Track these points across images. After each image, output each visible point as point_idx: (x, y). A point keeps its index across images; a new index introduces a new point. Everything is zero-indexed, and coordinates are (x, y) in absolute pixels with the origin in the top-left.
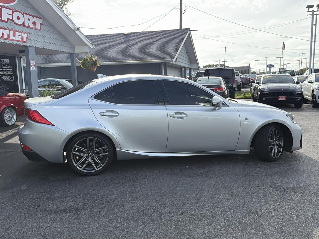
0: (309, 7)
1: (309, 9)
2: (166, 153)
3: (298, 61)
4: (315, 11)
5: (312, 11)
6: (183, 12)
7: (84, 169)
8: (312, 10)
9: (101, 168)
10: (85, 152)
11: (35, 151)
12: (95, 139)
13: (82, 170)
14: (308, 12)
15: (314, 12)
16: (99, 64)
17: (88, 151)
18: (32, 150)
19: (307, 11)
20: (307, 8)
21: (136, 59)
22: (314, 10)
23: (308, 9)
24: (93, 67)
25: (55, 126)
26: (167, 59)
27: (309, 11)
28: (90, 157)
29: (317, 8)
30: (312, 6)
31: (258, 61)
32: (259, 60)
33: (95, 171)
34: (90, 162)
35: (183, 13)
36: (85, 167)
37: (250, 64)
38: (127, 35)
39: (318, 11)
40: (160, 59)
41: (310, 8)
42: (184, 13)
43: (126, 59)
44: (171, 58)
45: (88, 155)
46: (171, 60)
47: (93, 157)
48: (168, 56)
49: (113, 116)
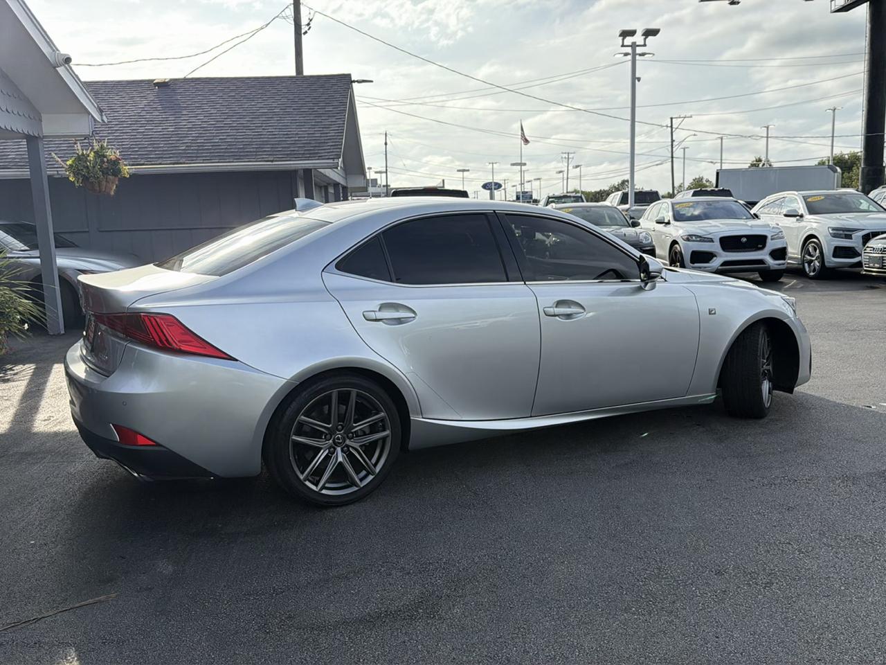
0: (626, 34)
1: (625, 40)
2: (531, 417)
3: (560, 172)
4: (638, 46)
5: (630, 44)
6: (304, 29)
7: (324, 487)
8: (632, 43)
9: (371, 477)
10: (324, 433)
11: (168, 447)
12: (354, 392)
13: (321, 489)
14: (623, 46)
15: (637, 48)
16: (127, 169)
17: (332, 432)
18: (158, 445)
19: (621, 44)
20: (620, 36)
21: (222, 158)
22: (637, 44)
23: (623, 40)
24: (108, 180)
25: (237, 360)
26: (320, 158)
27: (625, 44)
28: (339, 449)
29: (644, 37)
30: (632, 33)
32: (468, 170)
33: (357, 489)
34: (340, 463)
35: (303, 31)
36: (327, 482)
37: (443, 181)
38: (163, 85)
39: (645, 45)
40: (298, 158)
41: (628, 38)
42: (306, 32)
43: (192, 159)
44: (332, 157)
45: (334, 441)
46: (331, 161)
47: (348, 446)
48: (320, 151)
49: (399, 321)
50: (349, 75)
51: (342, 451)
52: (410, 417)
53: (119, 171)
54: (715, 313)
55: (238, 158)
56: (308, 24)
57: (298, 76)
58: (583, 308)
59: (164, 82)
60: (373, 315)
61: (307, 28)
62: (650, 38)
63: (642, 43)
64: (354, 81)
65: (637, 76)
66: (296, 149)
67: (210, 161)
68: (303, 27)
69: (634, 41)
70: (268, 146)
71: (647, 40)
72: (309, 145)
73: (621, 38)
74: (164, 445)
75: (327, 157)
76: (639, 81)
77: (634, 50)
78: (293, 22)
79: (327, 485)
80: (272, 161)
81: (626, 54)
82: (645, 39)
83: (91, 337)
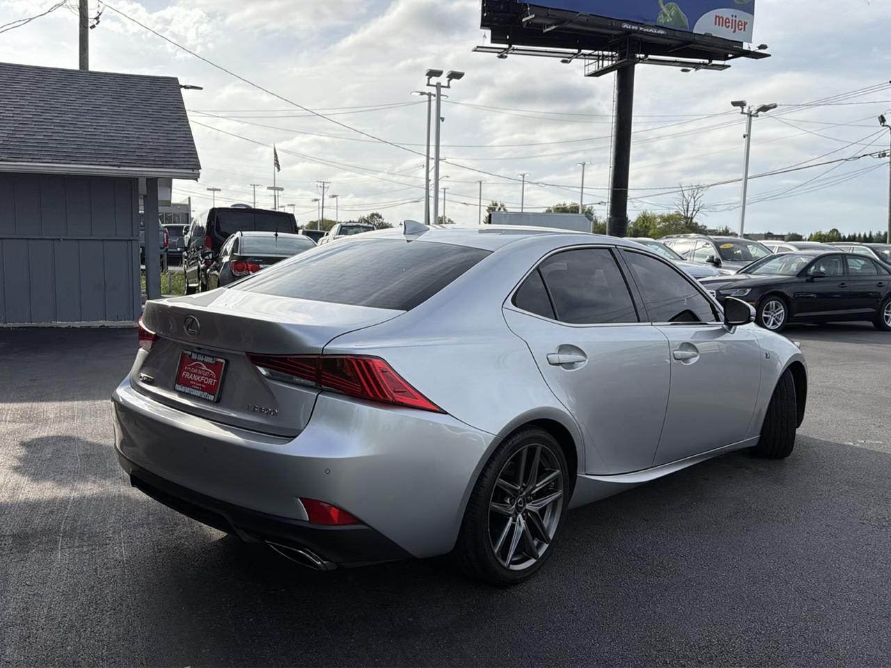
0: (433, 73)
1: (431, 79)
3: (316, 200)
4: (442, 87)
5: (435, 84)
6: (91, 22)
7: (513, 563)
8: (438, 83)
9: (546, 546)
10: (509, 496)
11: (372, 525)
12: (540, 446)
13: (509, 565)
14: (428, 85)
15: (442, 89)
17: (515, 495)
18: (360, 522)
19: (427, 83)
20: (427, 75)
21: (56, 159)
22: (442, 84)
23: (429, 79)
25: (446, 413)
26: (177, 166)
27: (431, 83)
28: (520, 515)
29: (448, 79)
30: (438, 74)
31: (215, 192)
32: (219, 190)
33: (535, 560)
34: (523, 531)
35: (90, 25)
36: (514, 555)
39: (448, 87)
41: (433, 78)
42: (93, 27)
45: (517, 506)
46: (190, 171)
47: (526, 511)
48: (173, 159)
50: (176, 80)
51: (524, 518)
52: (576, 473)
54: (769, 357)
55: (76, 160)
56: (97, 18)
57: (81, 71)
58: (697, 351)
60: (554, 359)
61: (96, 21)
62: (454, 80)
63: (446, 85)
64: (181, 86)
65: (441, 116)
66: (145, 154)
67: (39, 160)
68: (90, 20)
69: (438, 81)
70: (108, 148)
71: (451, 82)
72: (158, 151)
73: (427, 77)
74: (367, 522)
75: (185, 167)
76: (443, 121)
77: (439, 91)
78: (78, 13)
79: (513, 559)
80: (119, 166)
81: (422, 93)
82: (449, 81)
83: (202, 382)
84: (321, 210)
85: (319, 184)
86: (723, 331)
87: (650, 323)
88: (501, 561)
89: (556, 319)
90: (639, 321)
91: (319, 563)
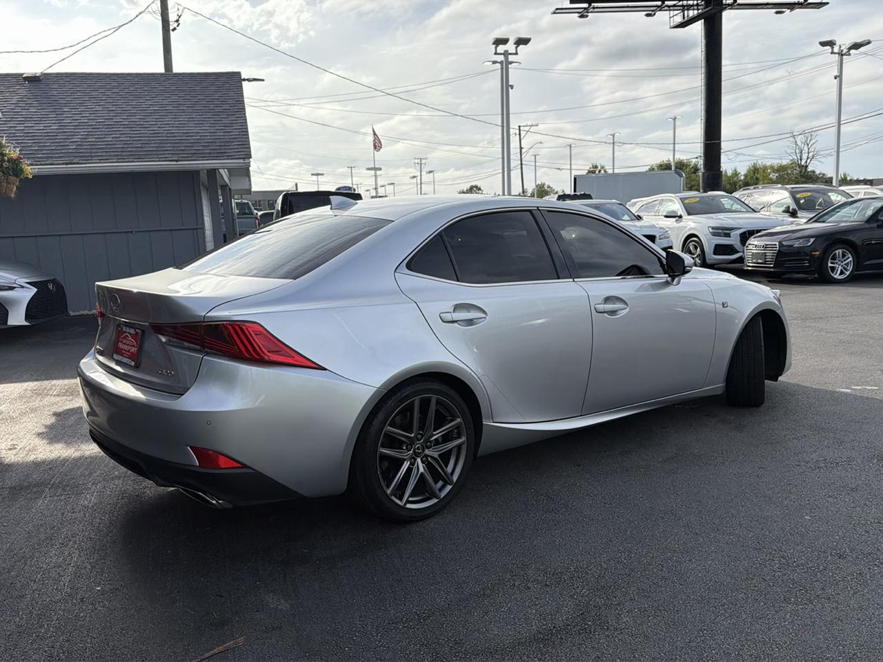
0: (498, 42)
1: (498, 48)
2: (581, 416)
3: (414, 177)
4: (510, 54)
5: (502, 52)
6: (172, 25)
7: (408, 502)
8: (505, 51)
9: (449, 487)
10: (405, 442)
11: (256, 468)
12: (434, 398)
13: (406, 504)
14: (496, 54)
15: (510, 56)
17: (411, 442)
18: (244, 466)
19: (494, 52)
20: (493, 44)
21: (121, 159)
22: (509, 52)
23: (496, 48)
24: (9, 180)
25: (325, 369)
26: (229, 157)
27: (498, 52)
28: (419, 460)
29: (515, 46)
30: (504, 41)
31: (319, 176)
33: (436, 500)
34: (422, 473)
35: (171, 28)
36: (411, 495)
38: (33, 80)
39: (516, 54)
40: (204, 158)
41: (500, 46)
42: (174, 29)
43: (87, 158)
44: (242, 157)
45: (414, 451)
46: (241, 161)
47: (426, 456)
48: (227, 151)
49: (470, 322)
50: (239, 74)
51: (423, 462)
52: (482, 422)
53: (22, 170)
54: (727, 307)
55: (140, 159)
56: (177, 21)
57: (167, 73)
58: (626, 304)
59: (35, 77)
60: (448, 317)
61: (176, 24)
62: (521, 47)
63: (514, 52)
64: (244, 80)
65: (510, 83)
66: (201, 148)
67: (107, 160)
68: (171, 23)
69: (506, 49)
70: (169, 145)
71: (518, 48)
72: (213, 144)
73: (495, 46)
74: (251, 466)
75: (237, 157)
76: (512, 88)
77: (506, 58)
78: (160, 18)
79: (410, 499)
80: (177, 161)
81: (494, 62)
82: (516, 48)
83: (129, 351)
84: (419, 186)
85: (416, 161)
86: (667, 284)
87: (572, 280)
88: (398, 501)
89: (458, 281)
90: (559, 278)
91: (214, 502)
